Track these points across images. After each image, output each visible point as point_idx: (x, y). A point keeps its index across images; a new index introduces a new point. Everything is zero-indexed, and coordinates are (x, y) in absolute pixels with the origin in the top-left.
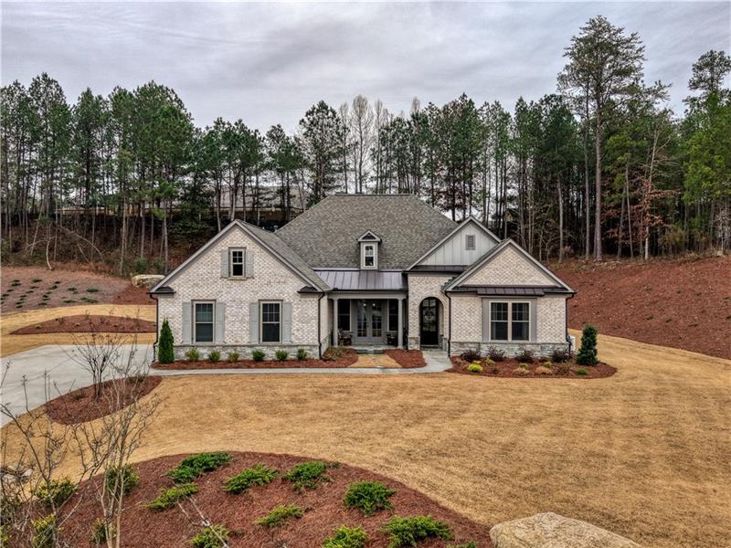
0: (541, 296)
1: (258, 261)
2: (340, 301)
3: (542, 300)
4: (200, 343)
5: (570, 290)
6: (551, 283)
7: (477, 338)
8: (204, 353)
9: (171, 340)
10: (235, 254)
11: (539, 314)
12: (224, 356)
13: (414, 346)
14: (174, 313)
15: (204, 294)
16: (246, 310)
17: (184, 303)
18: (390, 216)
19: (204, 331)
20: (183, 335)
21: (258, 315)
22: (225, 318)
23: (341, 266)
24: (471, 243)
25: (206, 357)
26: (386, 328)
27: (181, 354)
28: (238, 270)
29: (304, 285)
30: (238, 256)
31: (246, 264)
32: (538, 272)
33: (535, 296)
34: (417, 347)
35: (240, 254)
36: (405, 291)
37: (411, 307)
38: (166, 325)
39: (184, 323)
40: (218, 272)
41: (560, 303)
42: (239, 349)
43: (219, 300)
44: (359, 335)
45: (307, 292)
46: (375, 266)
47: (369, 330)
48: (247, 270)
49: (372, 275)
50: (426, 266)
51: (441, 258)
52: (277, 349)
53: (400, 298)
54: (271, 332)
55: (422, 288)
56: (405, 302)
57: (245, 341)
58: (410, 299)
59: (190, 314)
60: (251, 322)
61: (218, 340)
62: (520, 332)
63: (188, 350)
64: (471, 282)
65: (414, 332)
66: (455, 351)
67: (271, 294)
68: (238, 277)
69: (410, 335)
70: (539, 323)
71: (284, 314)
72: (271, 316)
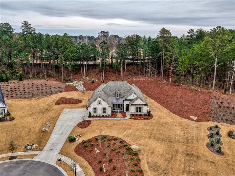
4: (94, 114)
6: (145, 104)
7: (134, 111)
11: (143, 108)
13: (125, 111)
14: (91, 110)
15: (95, 107)
16: (101, 109)
17: (92, 108)
19: (95, 112)
20: (92, 113)
22: (98, 110)
24: (134, 96)
25: (95, 116)
27: (92, 115)
28: (99, 103)
29: (109, 106)
30: (100, 101)
31: (101, 103)
32: (143, 102)
36: (124, 103)
37: (124, 105)
40: (97, 104)
41: (146, 107)
43: (97, 108)
46: (119, 97)
47: (118, 107)
49: (118, 99)
50: (127, 99)
51: (129, 98)
52: (105, 114)
54: (104, 112)
55: (126, 103)
57: (101, 113)
59: (93, 110)
60: (102, 111)
61: (97, 113)
62: (140, 111)
65: (125, 109)
66: (131, 113)
71: (106, 109)
72: (104, 110)
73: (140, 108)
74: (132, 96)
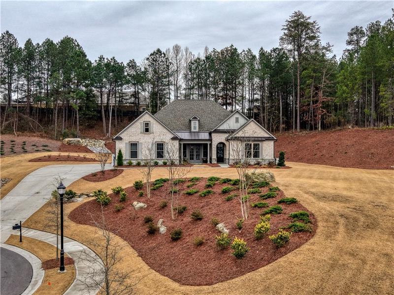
0: (264, 141)
1: (155, 127)
2: (184, 144)
3: (265, 142)
4: (133, 159)
5: (275, 138)
6: (268, 136)
8: (134, 162)
9: (122, 157)
10: (146, 124)
11: (263, 148)
12: (142, 163)
13: (214, 162)
14: (122, 146)
15: (134, 139)
16: (151, 146)
17: (126, 143)
18: (202, 109)
19: (134, 154)
20: (126, 156)
21: (155, 148)
22: (142, 149)
23: (183, 130)
24: (237, 120)
25: (135, 164)
26: (202, 156)
27: (125, 163)
28: (147, 130)
29: (173, 136)
30: (147, 124)
31: (150, 128)
32: (263, 132)
33: (262, 141)
34: (216, 162)
35: (148, 124)
36: (211, 140)
37: (213, 146)
38: (120, 151)
39: (126, 150)
40: (139, 131)
41: (271, 144)
42: (148, 161)
43: (140, 142)
44: (190, 159)
45: (175, 138)
46: (197, 130)
47: (195, 157)
48: (151, 130)
49: (196, 134)
50: (219, 130)
51: (224, 127)
52: (163, 161)
53: (209, 143)
54: (160, 155)
55: (217, 139)
56: (211, 145)
57: (151, 158)
58: (213, 143)
59: (129, 147)
60: (152, 150)
61: (139, 157)
62: (256, 155)
63: (128, 161)
64: (237, 135)
65: (214, 156)
66: (231, 162)
67: (158, 139)
68: (147, 133)
69: (213, 158)
70: (263, 151)
71: (165, 147)
72: (160, 148)
73: (256, 147)
74: (233, 119)
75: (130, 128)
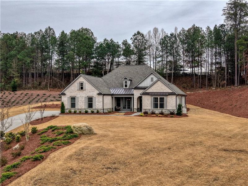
2: (116, 97)
3: (169, 97)
4: (72, 108)
5: (177, 93)
6: (171, 92)
9: (64, 107)
12: (78, 112)
13: (135, 111)
14: (66, 100)
15: (73, 95)
16: (84, 99)
17: (68, 97)
18: (137, 72)
19: (73, 105)
21: (87, 100)
22: (78, 101)
23: (118, 87)
24: (152, 80)
29: (99, 92)
30: (82, 84)
31: (84, 86)
33: (166, 95)
36: (133, 94)
38: (63, 103)
39: (68, 102)
40: (77, 89)
42: (82, 110)
43: (77, 96)
46: (127, 87)
49: (127, 90)
50: (139, 87)
52: (91, 110)
54: (90, 106)
56: (133, 98)
57: (83, 108)
59: (70, 100)
60: (85, 102)
61: (76, 107)
62: (162, 106)
63: (69, 110)
64: (148, 91)
67: (90, 94)
68: (82, 90)
69: (134, 108)
70: (168, 103)
71: (94, 100)
73: (162, 100)
74: (149, 79)
75: (71, 87)
